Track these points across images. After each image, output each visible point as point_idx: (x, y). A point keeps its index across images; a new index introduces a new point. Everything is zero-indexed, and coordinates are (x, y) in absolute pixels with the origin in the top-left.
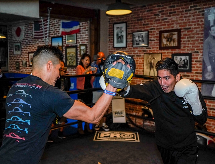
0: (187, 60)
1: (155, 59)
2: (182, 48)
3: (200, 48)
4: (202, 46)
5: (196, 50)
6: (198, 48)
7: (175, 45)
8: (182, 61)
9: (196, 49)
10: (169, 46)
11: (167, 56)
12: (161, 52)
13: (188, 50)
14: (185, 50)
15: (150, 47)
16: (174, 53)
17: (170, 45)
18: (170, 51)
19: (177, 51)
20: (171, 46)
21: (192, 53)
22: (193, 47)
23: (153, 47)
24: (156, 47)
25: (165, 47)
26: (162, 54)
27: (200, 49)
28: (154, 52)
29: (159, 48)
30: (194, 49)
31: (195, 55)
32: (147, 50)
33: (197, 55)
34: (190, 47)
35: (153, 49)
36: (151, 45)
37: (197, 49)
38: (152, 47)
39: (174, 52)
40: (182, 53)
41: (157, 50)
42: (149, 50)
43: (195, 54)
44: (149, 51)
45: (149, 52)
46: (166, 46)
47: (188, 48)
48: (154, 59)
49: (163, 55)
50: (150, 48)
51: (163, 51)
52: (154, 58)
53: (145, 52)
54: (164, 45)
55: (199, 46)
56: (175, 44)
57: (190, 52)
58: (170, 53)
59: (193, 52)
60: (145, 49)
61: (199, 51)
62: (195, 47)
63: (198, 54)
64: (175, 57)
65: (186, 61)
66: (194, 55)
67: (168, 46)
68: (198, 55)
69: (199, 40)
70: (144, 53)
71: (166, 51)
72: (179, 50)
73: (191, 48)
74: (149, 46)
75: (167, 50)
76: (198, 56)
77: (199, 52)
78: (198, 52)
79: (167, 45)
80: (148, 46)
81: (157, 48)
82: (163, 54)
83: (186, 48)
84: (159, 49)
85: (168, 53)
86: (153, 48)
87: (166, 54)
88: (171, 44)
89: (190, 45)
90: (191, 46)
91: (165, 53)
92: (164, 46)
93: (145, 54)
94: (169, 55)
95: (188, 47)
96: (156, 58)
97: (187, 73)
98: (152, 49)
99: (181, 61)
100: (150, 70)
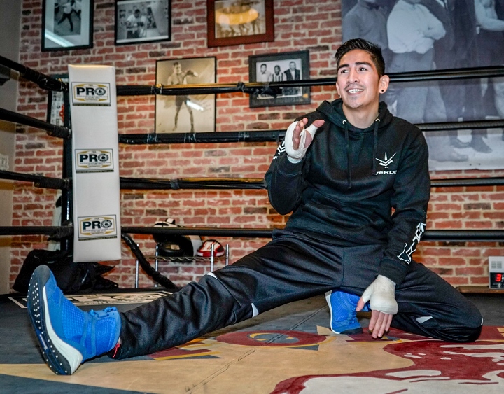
0: (297, 72)
1: (195, 74)
2: (279, 39)
3: (333, 35)
4: (336, 31)
5: (319, 44)
6: (328, 37)
7: (257, 32)
8: (280, 75)
9: (319, 38)
10: (240, 35)
11: (235, 65)
12: (211, 54)
13: (296, 43)
14: (288, 43)
15: (177, 42)
16: (254, 54)
17: (242, 31)
18: (242, 49)
19: (265, 48)
20: (244, 34)
21: (310, 50)
22: (311, 34)
23: (187, 40)
24: (196, 42)
25: (227, 39)
26: (216, 58)
27: (331, 40)
28: (190, 55)
29: (206, 42)
30: (315, 41)
31: (319, 56)
32: (166, 50)
33: (323, 56)
34: (304, 35)
35: (186, 48)
36: (178, 37)
37: (323, 41)
38: (182, 42)
39: (254, 50)
40: (279, 51)
41: (199, 50)
42: (172, 50)
43: (318, 53)
44: (171, 53)
45: (172, 56)
46: (230, 35)
47: (298, 39)
48: (189, 76)
49: (221, 62)
50: (179, 45)
51: (219, 51)
52: (190, 73)
53: (158, 58)
54: (222, 33)
55: (329, 32)
56: (259, 30)
57: (303, 48)
58: (243, 54)
59: (312, 48)
60: (159, 50)
61: (330, 45)
62: (319, 35)
63: (327, 52)
64: (259, 65)
65: (293, 73)
66: (315, 57)
67: (235, 35)
68: (328, 55)
69: (327, 14)
70: (157, 61)
71: (229, 51)
72: (269, 46)
73: (307, 37)
74: (173, 38)
75: (232, 49)
76: (328, 57)
77: (330, 48)
78: (326, 48)
79: (233, 32)
80: (169, 39)
81: (202, 43)
82: (218, 61)
83: (292, 38)
84: (205, 46)
85: (235, 55)
86: (186, 44)
87: (230, 59)
88: (245, 30)
89: (302, 31)
90: (307, 33)
91: (227, 55)
92: (224, 36)
93: (159, 63)
94: (239, 62)
95: (296, 35)
96: (199, 74)
97: (296, 108)
98: (182, 48)
99: (278, 74)
100: (178, 110)
